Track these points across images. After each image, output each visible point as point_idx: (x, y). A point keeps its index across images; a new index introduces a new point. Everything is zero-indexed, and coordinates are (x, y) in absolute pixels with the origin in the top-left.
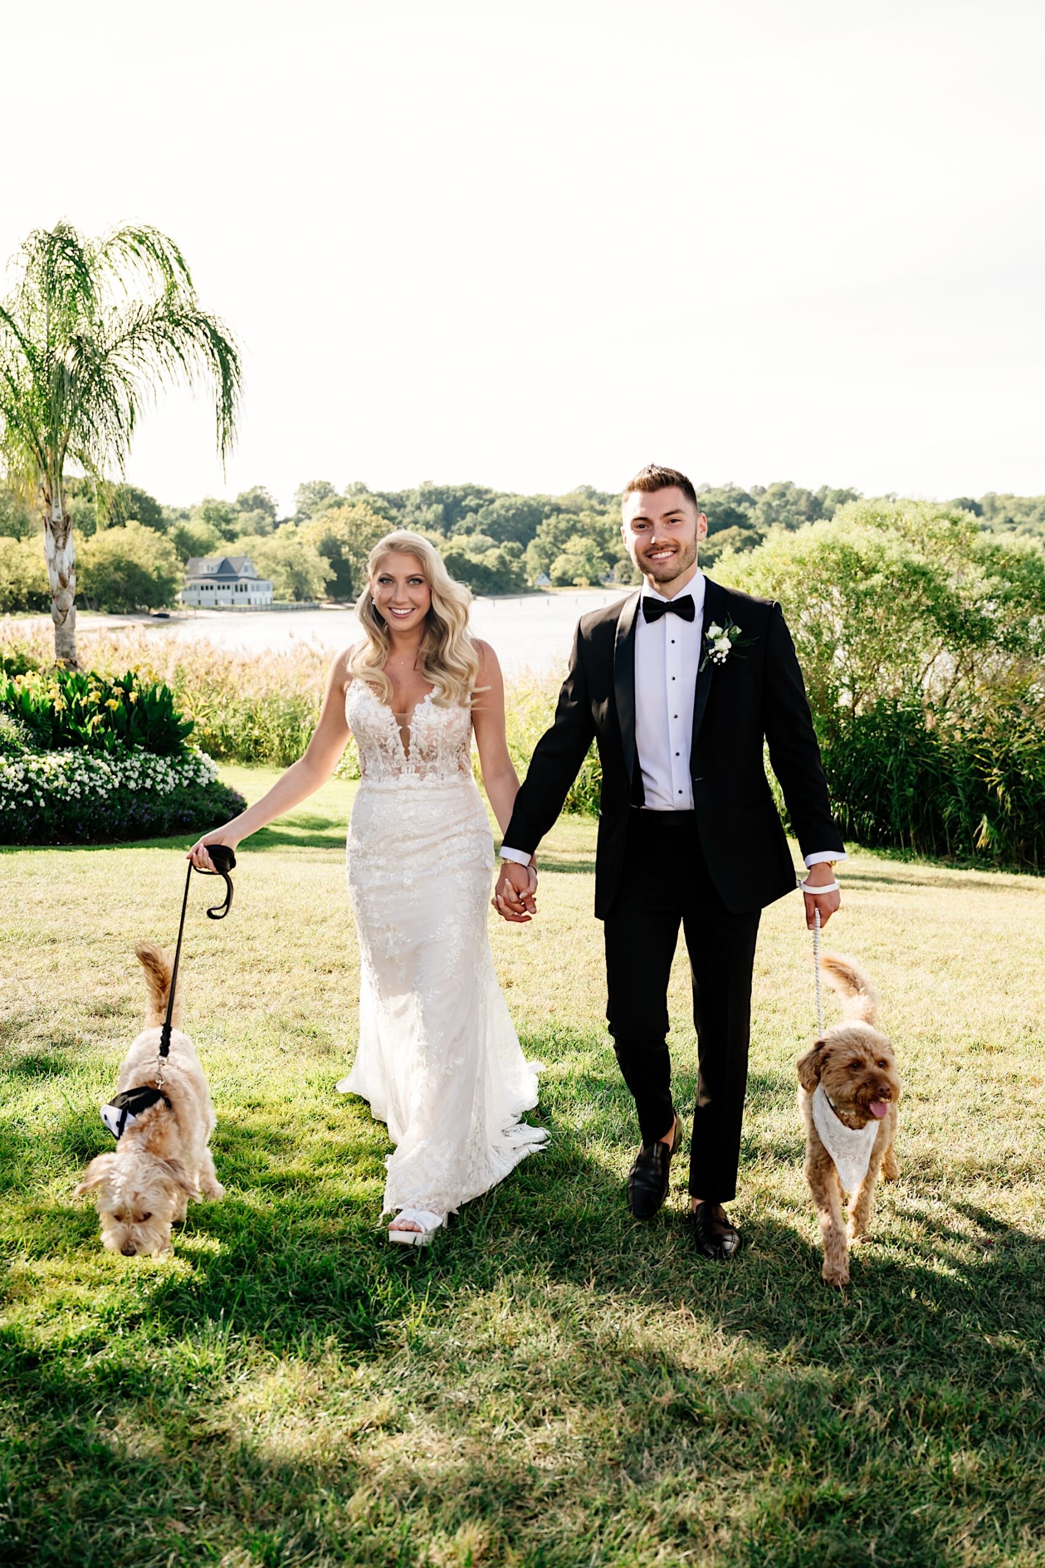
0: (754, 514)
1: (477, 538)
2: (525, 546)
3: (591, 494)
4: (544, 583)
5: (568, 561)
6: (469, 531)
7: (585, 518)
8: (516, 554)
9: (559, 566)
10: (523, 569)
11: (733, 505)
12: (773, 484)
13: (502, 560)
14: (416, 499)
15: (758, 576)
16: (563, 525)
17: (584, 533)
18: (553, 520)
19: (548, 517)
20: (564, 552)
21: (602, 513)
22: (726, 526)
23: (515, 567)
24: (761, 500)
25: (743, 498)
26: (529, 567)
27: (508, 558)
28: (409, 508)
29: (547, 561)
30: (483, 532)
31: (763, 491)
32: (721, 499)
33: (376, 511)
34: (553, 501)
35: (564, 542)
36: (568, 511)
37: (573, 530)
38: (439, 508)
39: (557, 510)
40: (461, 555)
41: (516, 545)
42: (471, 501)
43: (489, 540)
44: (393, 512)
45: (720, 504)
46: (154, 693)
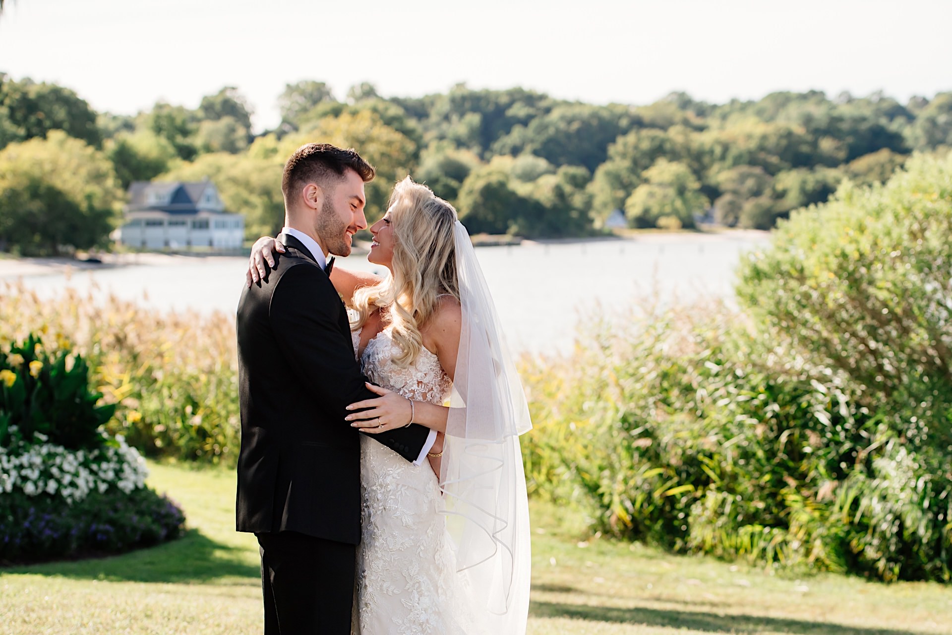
0: (911, 133)
1: (526, 160)
2: (592, 170)
3: (685, 102)
4: (616, 224)
5: (651, 195)
6: (515, 151)
7: (675, 135)
8: (580, 184)
9: (638, 201)
10: (589, 204)
11: (883, 121)
12: (939, 95)
13: (559, 192)
14: (444, 107)
15: (889, 218)
16: (645, 145)
17: (674, 156)
18: (631, 138)
19: (625, 132)
20: (646, 181)
21: (701, 129)
22: (873, 149)
23: (578, 200)
24: (923, 115)
25: (896, 111)
26: (597, 202)
27: (568, 189)
28: (434, 118)
29: (621, 194)
30: (536, 153)
31: (925, 102)
32: (867, 112)
33: (389, 122)
34: (633, 111)
35: (646, 168)
36: (652, 125)
37: (658, 151)
38: (474, 119)
39: (638, 123)
40: (502, 185)
41: (579, 171)
42: (519, 110)
43: (542, 164)
44: (412, 123)
45: (863, 119)
46: (62, 363)
